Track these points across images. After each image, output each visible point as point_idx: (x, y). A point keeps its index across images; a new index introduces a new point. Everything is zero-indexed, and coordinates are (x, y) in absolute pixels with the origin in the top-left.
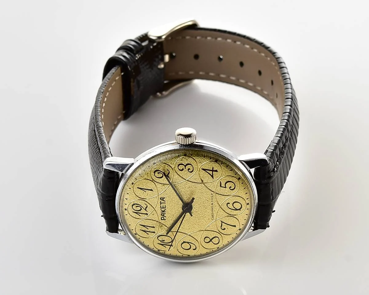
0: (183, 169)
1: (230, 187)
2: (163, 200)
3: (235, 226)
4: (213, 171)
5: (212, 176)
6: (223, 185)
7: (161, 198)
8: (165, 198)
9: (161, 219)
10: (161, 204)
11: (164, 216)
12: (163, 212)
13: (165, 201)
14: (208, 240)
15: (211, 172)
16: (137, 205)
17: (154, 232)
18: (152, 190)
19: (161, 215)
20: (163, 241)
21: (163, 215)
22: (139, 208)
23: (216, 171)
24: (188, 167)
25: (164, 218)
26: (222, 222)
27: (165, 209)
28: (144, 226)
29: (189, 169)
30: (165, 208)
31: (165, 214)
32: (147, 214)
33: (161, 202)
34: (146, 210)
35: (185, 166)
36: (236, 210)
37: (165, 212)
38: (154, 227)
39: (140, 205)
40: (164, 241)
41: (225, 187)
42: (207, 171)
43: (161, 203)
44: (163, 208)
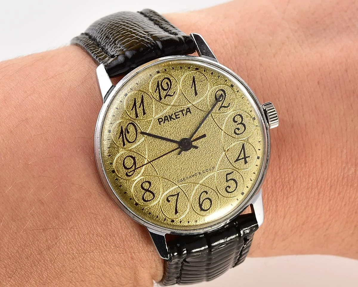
0: (236, 122)
1: (229, 187)
2: (187, 112)
3: (176, 212)
4: (245, 158)
5: (237, 160)
6: (229, 177)
7: (189, 108)
8: (190, 113)
9: (158, 119)
10: (180, 111)
11: (165, 120)
12: (171, 118)
13: (186, 115)
14: (146, 186)
15: (242, 156)
16: (169, 83)
17: (137, 116)
18: (196, 94)
19: (165, 117)
21: (166, 119)
22: (166, 87)
23: (246, 162)
24: (240, 126)
25: (161, 122)
26: (178, 194)
27: (175, 118)
28: (142, 101)
29: (238, 129)
30: (177, 118)
31: (168, 121)
32: (161, 99)
33: (184, 110)
34: (166, 96)
35: (241, 123)
36: (200, 206)
37: (171, 120)
38: (144, 113)
39: (170, 87)
40: (128, 132)
41: (227, 181)
42: (243, 150)
43: (182, 111)
44: (176, 116)
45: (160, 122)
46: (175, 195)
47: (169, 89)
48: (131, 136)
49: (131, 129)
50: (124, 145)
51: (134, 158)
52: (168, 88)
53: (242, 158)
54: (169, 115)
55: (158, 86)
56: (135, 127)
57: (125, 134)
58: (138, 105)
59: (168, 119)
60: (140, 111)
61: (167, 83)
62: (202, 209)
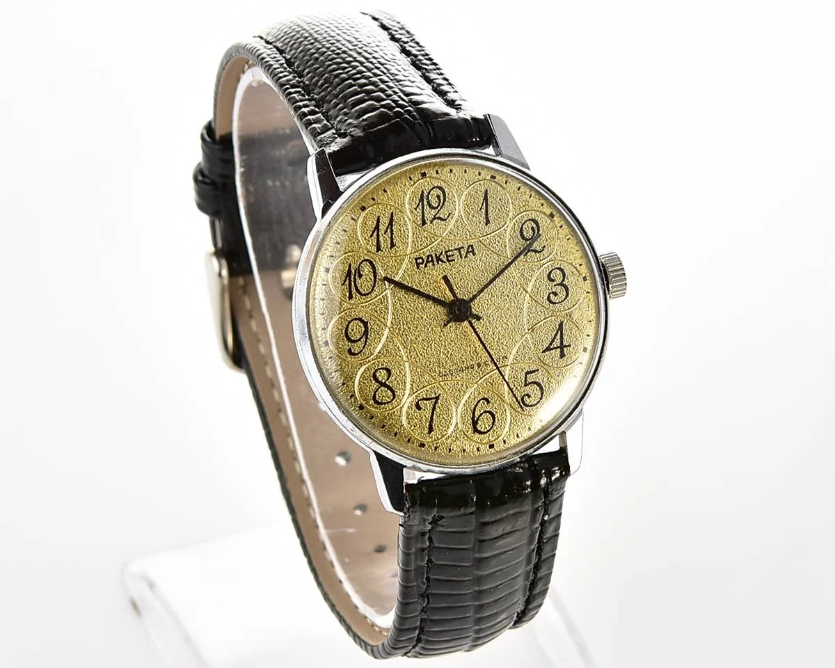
0: (554, 281)
1: (529, 396)
2: (468, 252)
3: (431, 429)
4: (562, 347)
5: (548, 349)
6: (531, 378)
7: (472, 246)
8: (474, 254)
9: (416, 259)
10: (456, 250)
11: (428, 262)
12: (438, 259)
13: (466, 257)
14: (382, 375)
15: (557, 343)
16: (442, 199)
17: (379, 249)
18: (488, 222)
19: (428, 257)
20: (359, 273)
21: (430, 259)
22: (435, 203)
23: (562, 355)
24: (559, 289)
25: (420, 264)
26: (437, 398)
27: (445, 259)
28: (391, 224)
29: (555, 294)
30: (449, 261)
31: (433, 265)
32: (424, 223)
33: (463, 248)
34: (435, 218)
35: (561, 284)
36: (475, 423)
37: (438, 263)
38: (392, 246)
39: (443, 204)
40: (360, 276)
41: (526, 385)
42: (559, 333)
43: (459, 249)
44: (447, 257)
45: (418, 265)
46: (432, 399)
47: (439, 208)
48: (364, 284)
49: (366, 269)
50: (351, 297)
51: (365, 324)
52: (439, 205)
53: (557, 347)
54: (436, 255)
55: (421, 199)
56: (373, 267)
57: (355, 279)
58: (382, 228)
59: (432, 261)
60: (385, 241)
61: (438, 197)
62: (476, 430)
